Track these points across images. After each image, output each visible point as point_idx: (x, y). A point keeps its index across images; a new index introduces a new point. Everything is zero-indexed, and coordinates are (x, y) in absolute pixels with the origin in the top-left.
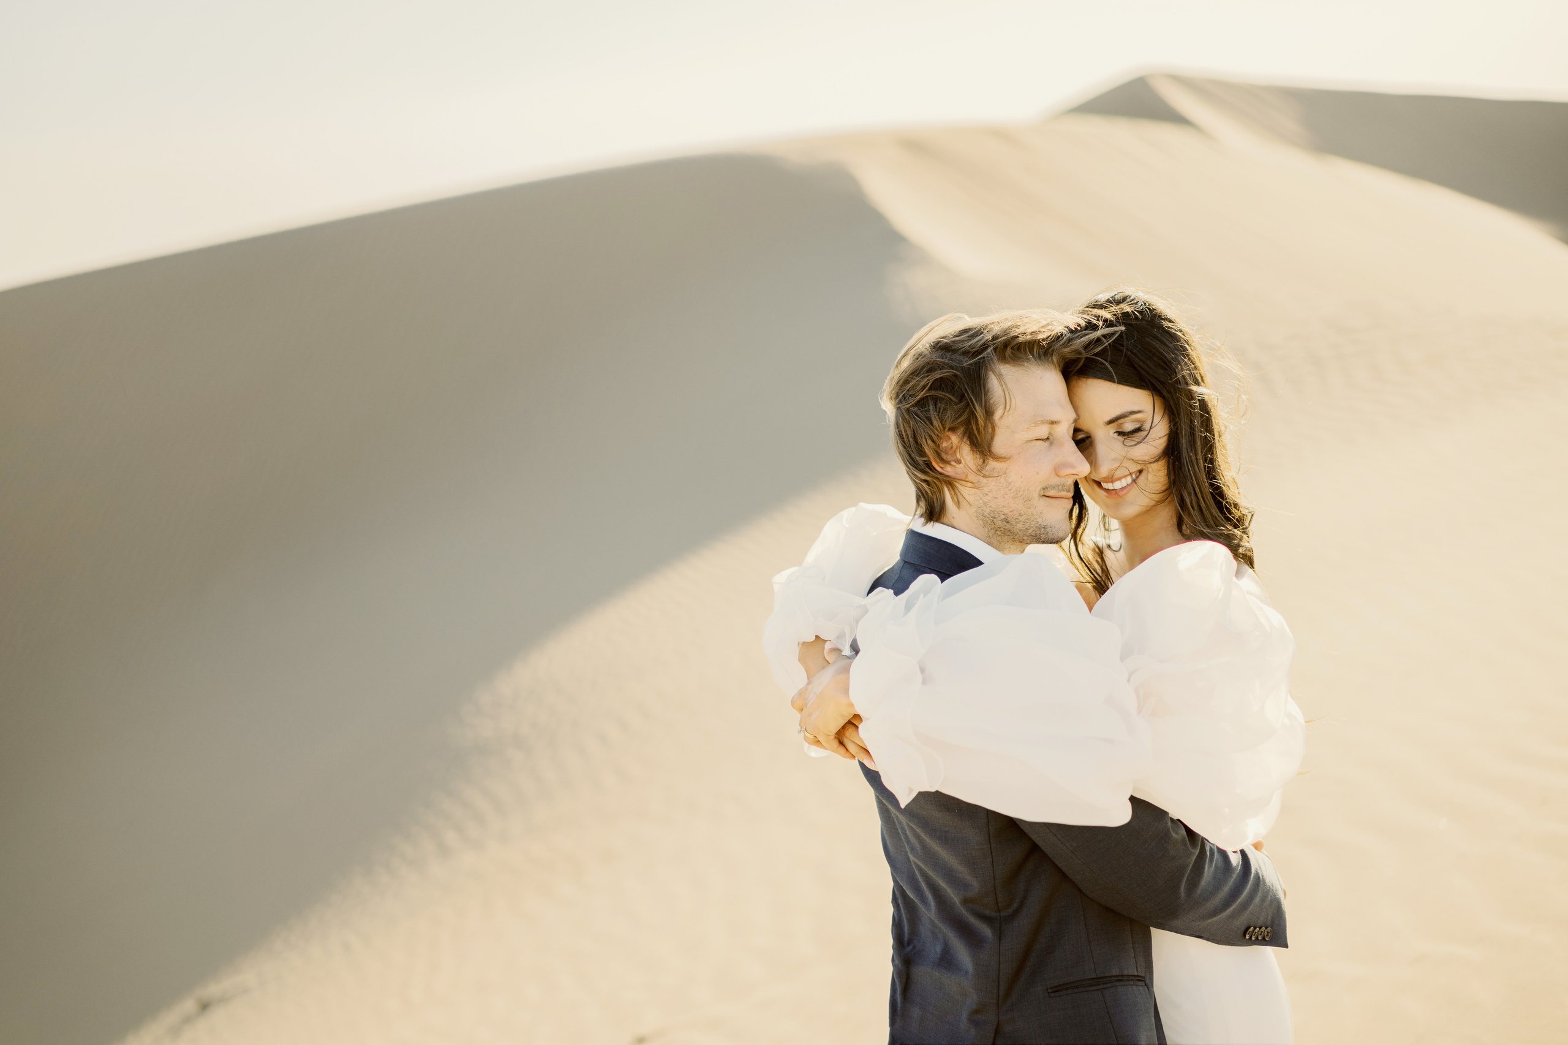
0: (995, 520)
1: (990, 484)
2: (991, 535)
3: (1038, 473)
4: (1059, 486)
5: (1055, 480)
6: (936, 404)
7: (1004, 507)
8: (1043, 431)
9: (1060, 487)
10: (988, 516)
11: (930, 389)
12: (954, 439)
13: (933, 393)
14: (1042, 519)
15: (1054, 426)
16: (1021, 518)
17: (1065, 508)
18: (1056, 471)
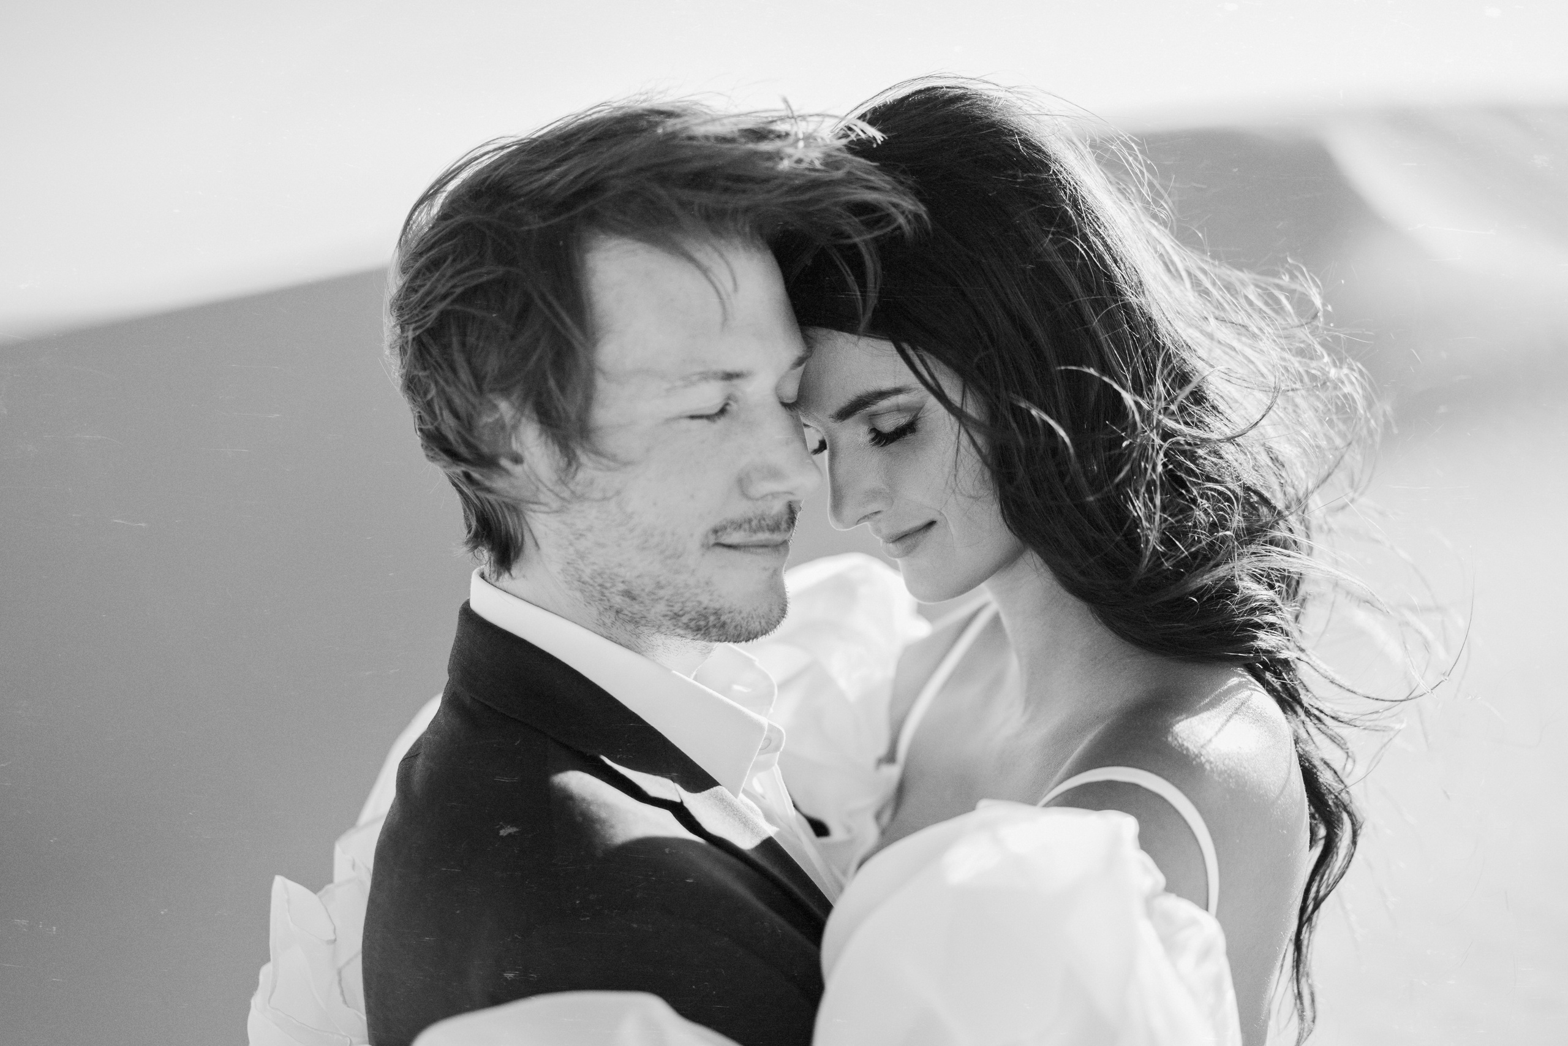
0: (604, 590)
1: (587, 516)
2: (608, 622)
3: (692, 497)
4: (750, 521)
5: (739, 509)
6: (464, 334)
7: (620, 565)
8: (710, 396)
9: (754, 523)
10: (591, 582)
11: (454, 302)
12: (505, 408)
13: (458, 307)
14: (711, 595)
15: (736, 382)
16: (661, 593)
17: (765, 569)
18: (742, 484)
